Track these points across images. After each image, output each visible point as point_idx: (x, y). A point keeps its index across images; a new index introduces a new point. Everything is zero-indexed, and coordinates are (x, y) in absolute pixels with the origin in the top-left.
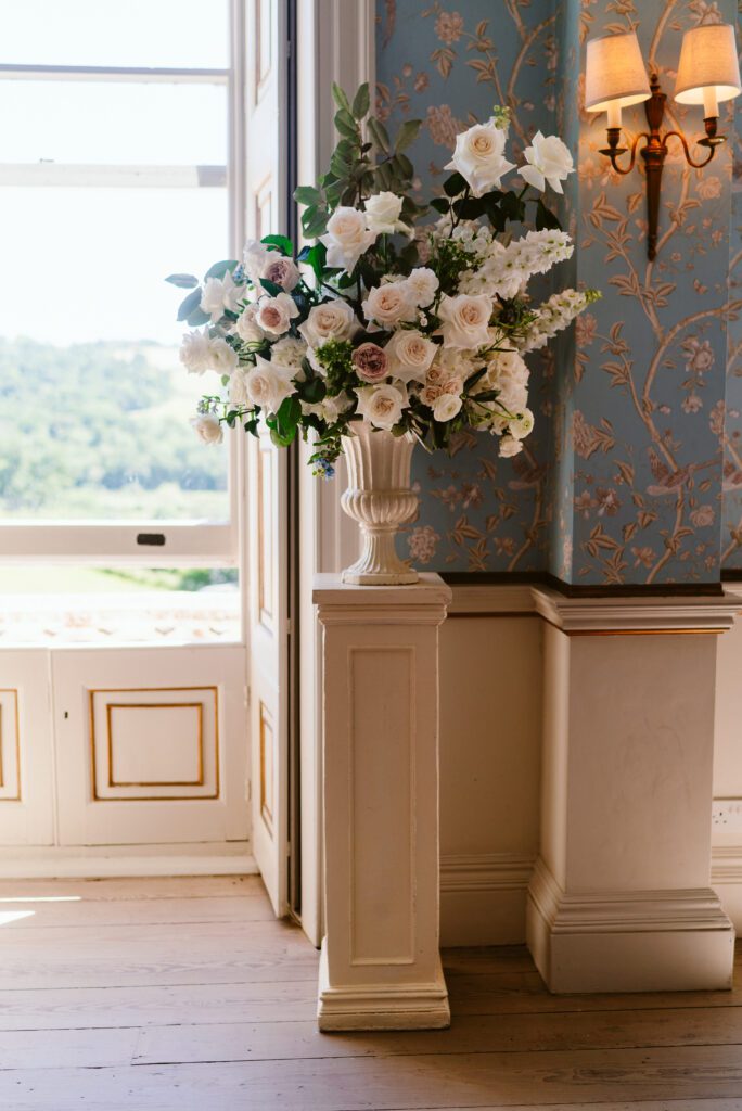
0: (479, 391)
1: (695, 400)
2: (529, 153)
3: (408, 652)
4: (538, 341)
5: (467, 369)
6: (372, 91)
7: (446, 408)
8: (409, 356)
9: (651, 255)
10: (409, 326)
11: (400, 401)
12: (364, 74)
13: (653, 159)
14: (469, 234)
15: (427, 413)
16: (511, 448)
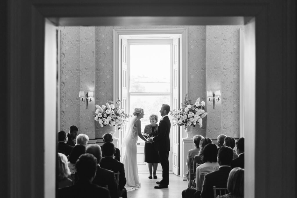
0: (197, 122)
1: (219, 122)
2: (202, 102)
3: (191, 145)
4: (203, 117)
5: (196, 120)
6: (188, 94)
7: (195, 124)
8: (192, 120)
9: (214, 109)
10: (192, 117)
11: (191, 123)
12: (187, 92)
13: (214, 100)
14: (197, 110)
15: (193, 124)
16: (201, 127)
